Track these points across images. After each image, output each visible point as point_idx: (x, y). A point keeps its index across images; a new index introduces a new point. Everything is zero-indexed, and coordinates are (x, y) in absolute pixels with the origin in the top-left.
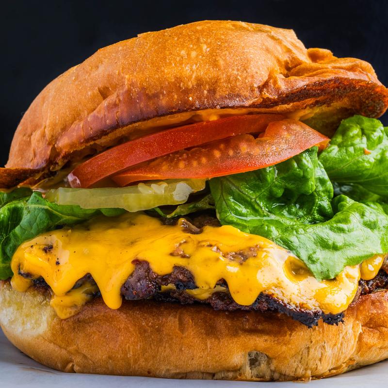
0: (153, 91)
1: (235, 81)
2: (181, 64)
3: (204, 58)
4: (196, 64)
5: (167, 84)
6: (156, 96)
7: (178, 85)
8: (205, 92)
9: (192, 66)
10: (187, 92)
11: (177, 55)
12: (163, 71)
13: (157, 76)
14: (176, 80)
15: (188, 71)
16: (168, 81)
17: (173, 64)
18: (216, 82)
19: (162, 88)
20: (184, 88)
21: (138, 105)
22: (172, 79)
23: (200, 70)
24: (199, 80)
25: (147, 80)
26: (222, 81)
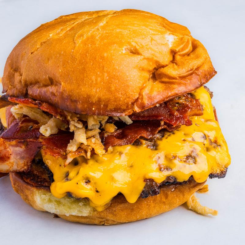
0: (74, 99)
1: (119, 101)
2: (91, 86)
3: (104, 84)
4: (99, 88)
5: (82, 97)
6: (76, 101)
7: (88, 99)
8: (102, 106)
9: (97, 89)
10: (92, 104)
11: (90, 78)
12: (81, 89)
13: (78, 91)
14: (87, 97)
15: (94, 92)
16: (83, 96)
17: (87, 85)
18: (109, 101)
19: (79, 98)
20: (91, 102)
21: (66, 103)
22: (85, 95)
23: (101, 93)
24: (100, 99)
25: (72, 91)
26: (112, 100)
